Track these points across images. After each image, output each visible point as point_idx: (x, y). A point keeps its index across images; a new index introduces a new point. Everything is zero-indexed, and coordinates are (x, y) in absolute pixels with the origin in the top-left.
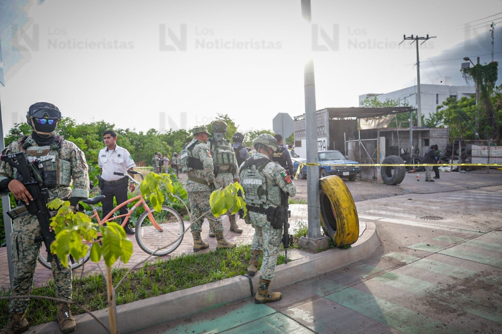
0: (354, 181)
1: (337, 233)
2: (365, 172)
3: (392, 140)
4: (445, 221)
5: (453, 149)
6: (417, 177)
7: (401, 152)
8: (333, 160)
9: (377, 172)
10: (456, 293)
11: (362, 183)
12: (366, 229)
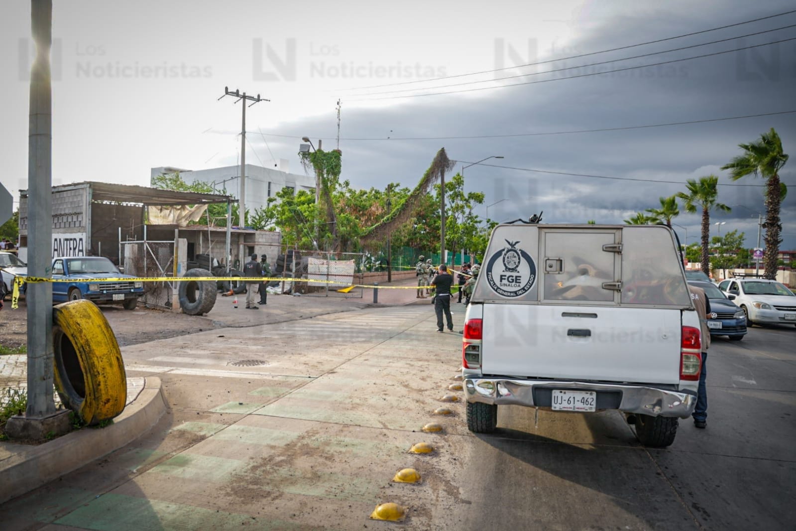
0: (133, 309)
1: (86, 401)
2: (153, 294)
3: (199, 244)
4: (268, 366)
5: (285, 263)
6: (235, 302)
7: (212, 264)
8: (95, 273)
9: (172, 295)
10: (272, 468)
11: (147, 311)
12: (143, 389)
